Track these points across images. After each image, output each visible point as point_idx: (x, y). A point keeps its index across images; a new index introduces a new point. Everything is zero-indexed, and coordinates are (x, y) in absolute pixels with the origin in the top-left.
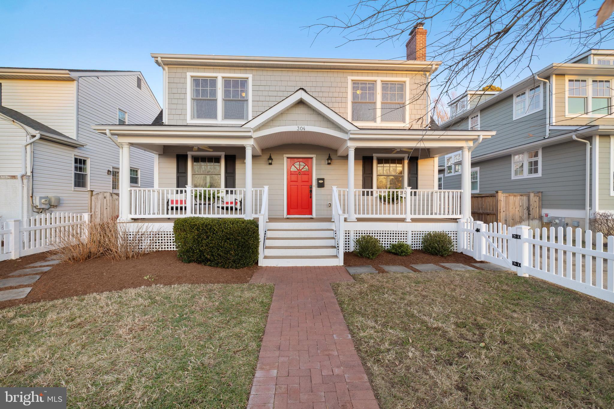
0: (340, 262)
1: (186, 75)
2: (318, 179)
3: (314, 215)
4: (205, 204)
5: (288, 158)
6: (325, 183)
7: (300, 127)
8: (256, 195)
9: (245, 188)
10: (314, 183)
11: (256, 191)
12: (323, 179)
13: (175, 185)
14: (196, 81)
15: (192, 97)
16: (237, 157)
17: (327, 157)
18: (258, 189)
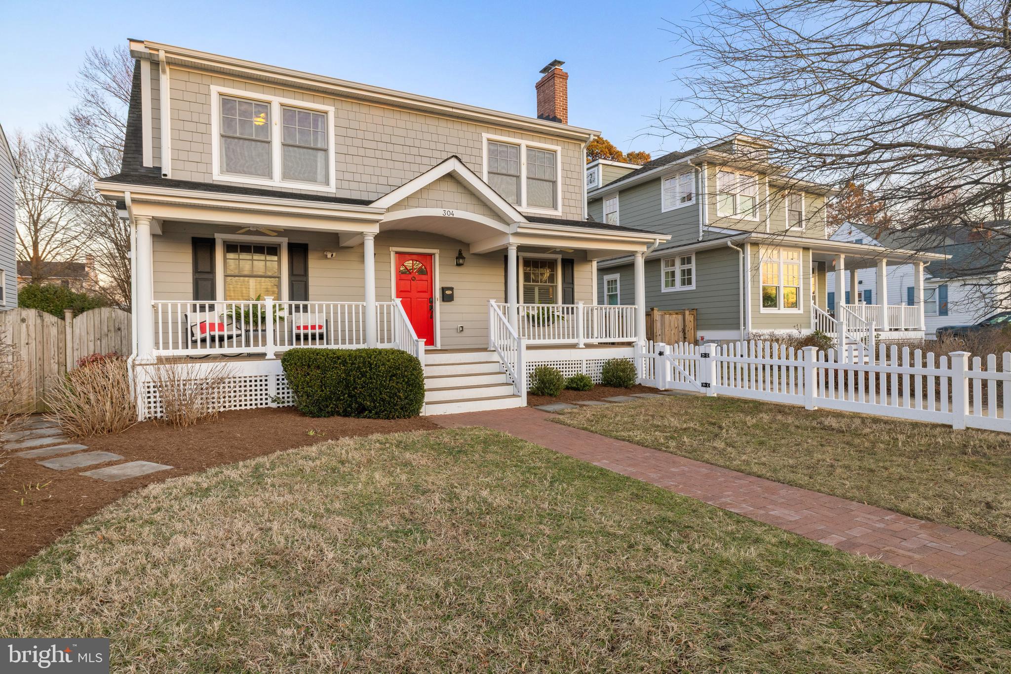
0: (521, 402)
1: (209, 90)
2: (443, 290)
3: (439, 346)
4: (256, 330)
5: (397, 253)
6: (455, 295)
7: (447, 210)
8: (382, 313)
9: (364, 301)
10: (437, 294)
11: (382, 307)
12: (451, 289)
13: (191, 295)
14: (227, 102)
15: (222, 133)
16: (310, 247)
17: (457, 255)
18: (385, 303)
